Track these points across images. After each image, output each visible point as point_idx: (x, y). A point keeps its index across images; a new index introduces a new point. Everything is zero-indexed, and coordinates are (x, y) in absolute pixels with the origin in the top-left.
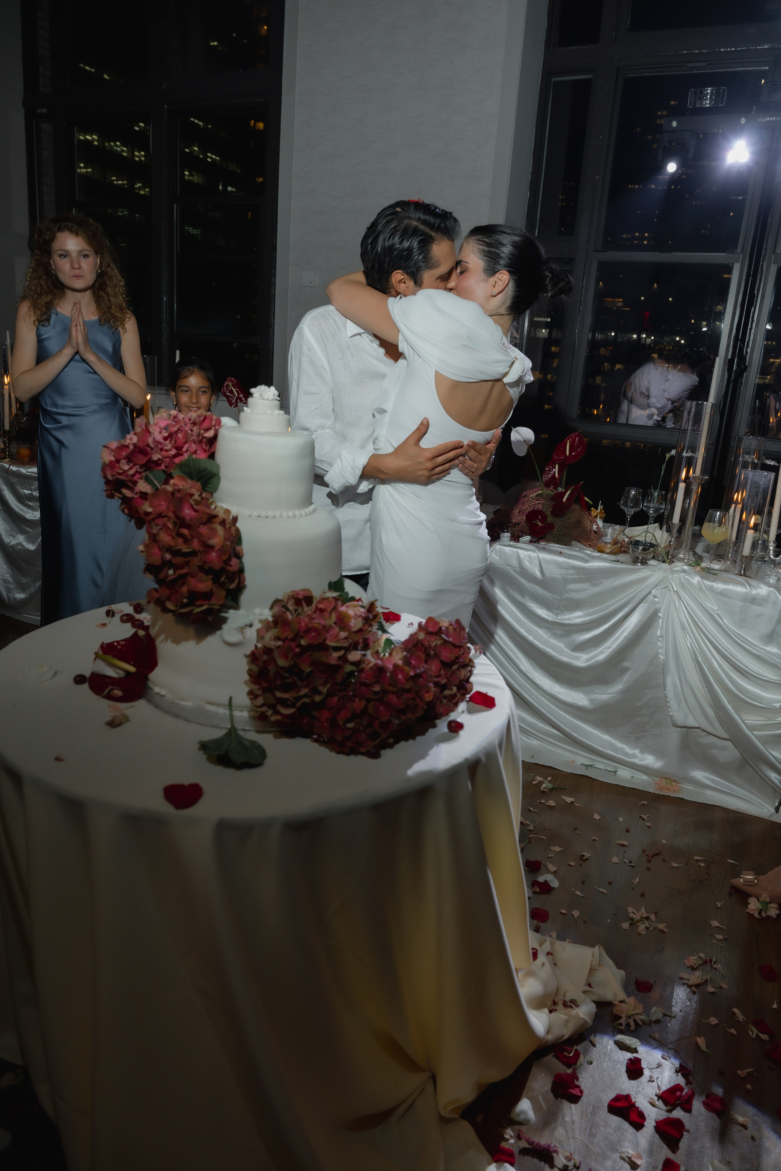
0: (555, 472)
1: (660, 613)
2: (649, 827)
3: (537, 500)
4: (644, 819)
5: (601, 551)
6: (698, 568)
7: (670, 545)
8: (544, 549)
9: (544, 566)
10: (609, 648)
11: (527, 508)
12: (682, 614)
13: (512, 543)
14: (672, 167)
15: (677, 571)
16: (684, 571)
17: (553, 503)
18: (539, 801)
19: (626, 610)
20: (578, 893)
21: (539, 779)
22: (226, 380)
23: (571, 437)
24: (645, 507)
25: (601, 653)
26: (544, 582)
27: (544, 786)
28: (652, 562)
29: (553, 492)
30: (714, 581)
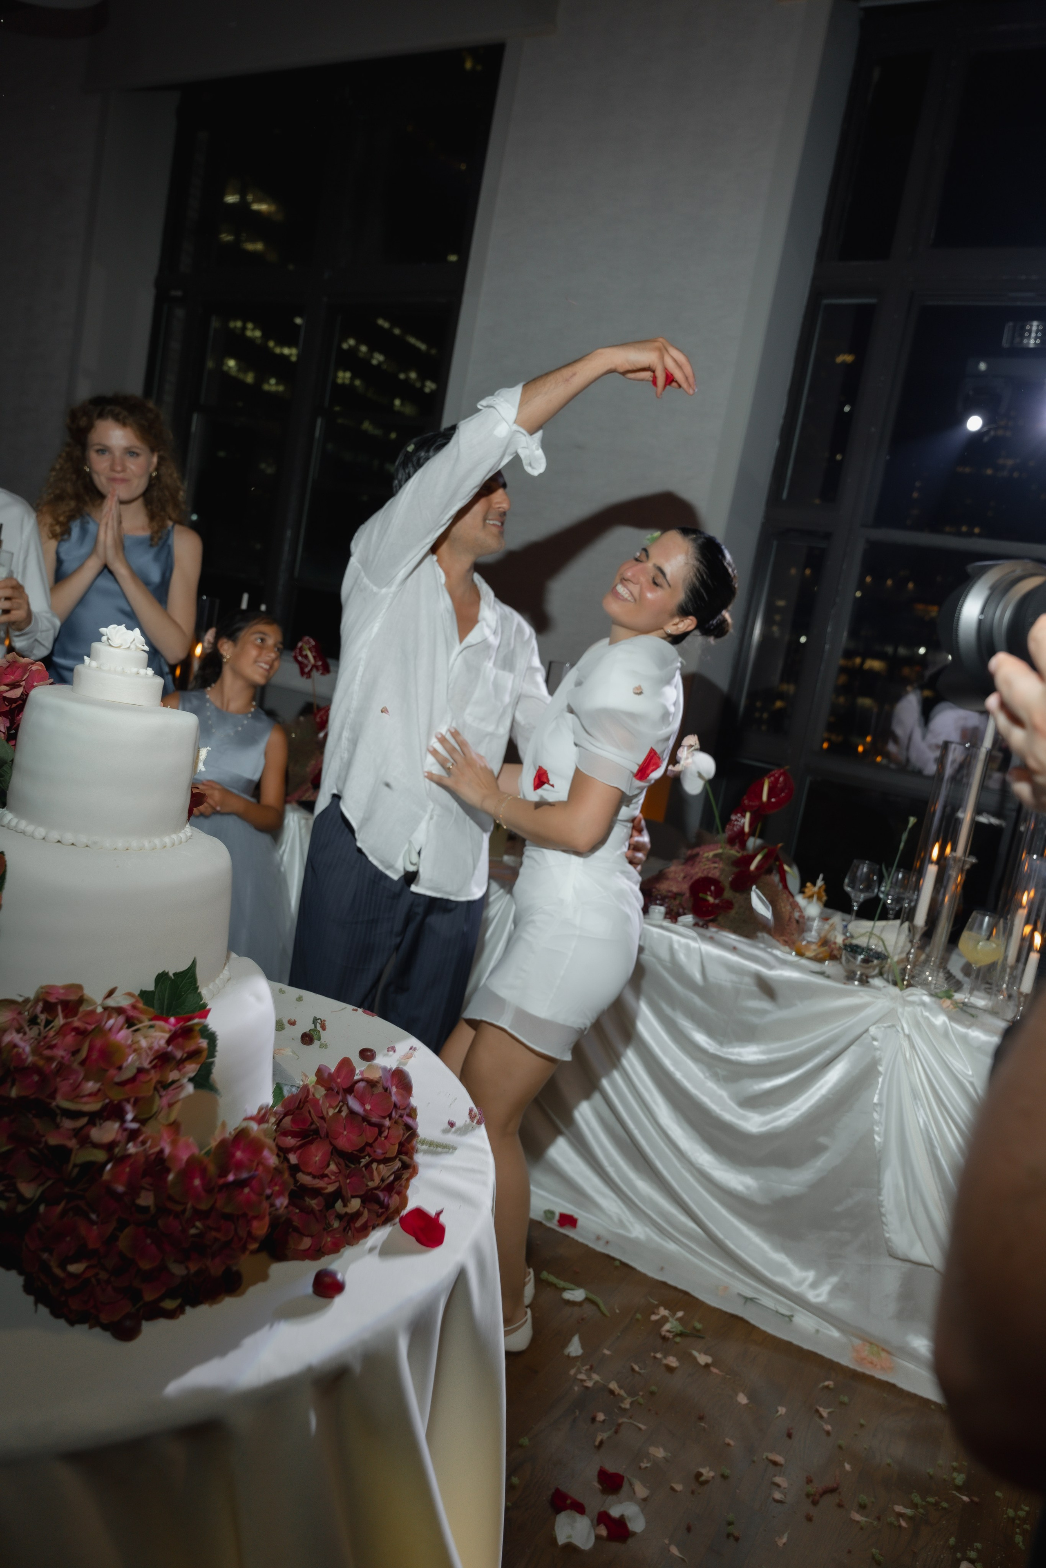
0: (744, 823)
1: (881, 1065)
2: (828, 1433)
3: (715, 862)
4: (821, 1417)
5: (800, 954)
6: (948, 1002)
7: (908, 959)
8: (711, 940)
9: (706, 964)
10: (797, 1109)
11: (697, 873)
12: (914, 1073)
13: (666, 923)
14: (974, 423)
15: (912, 1003)
16: (923, 1004)
17: (736, 870)
18: (652, 1354)
19: (828, 1053)
20: (674, 1550)
21: (663, 1312)
22: (300, 639)
23: (773, 775)
24: (883, 892)
25: (783, 1116)
26: (706, 991)
27: (667, 1326)
28: (877, 982)
29: (739, 852)
30: (969, 1027)
